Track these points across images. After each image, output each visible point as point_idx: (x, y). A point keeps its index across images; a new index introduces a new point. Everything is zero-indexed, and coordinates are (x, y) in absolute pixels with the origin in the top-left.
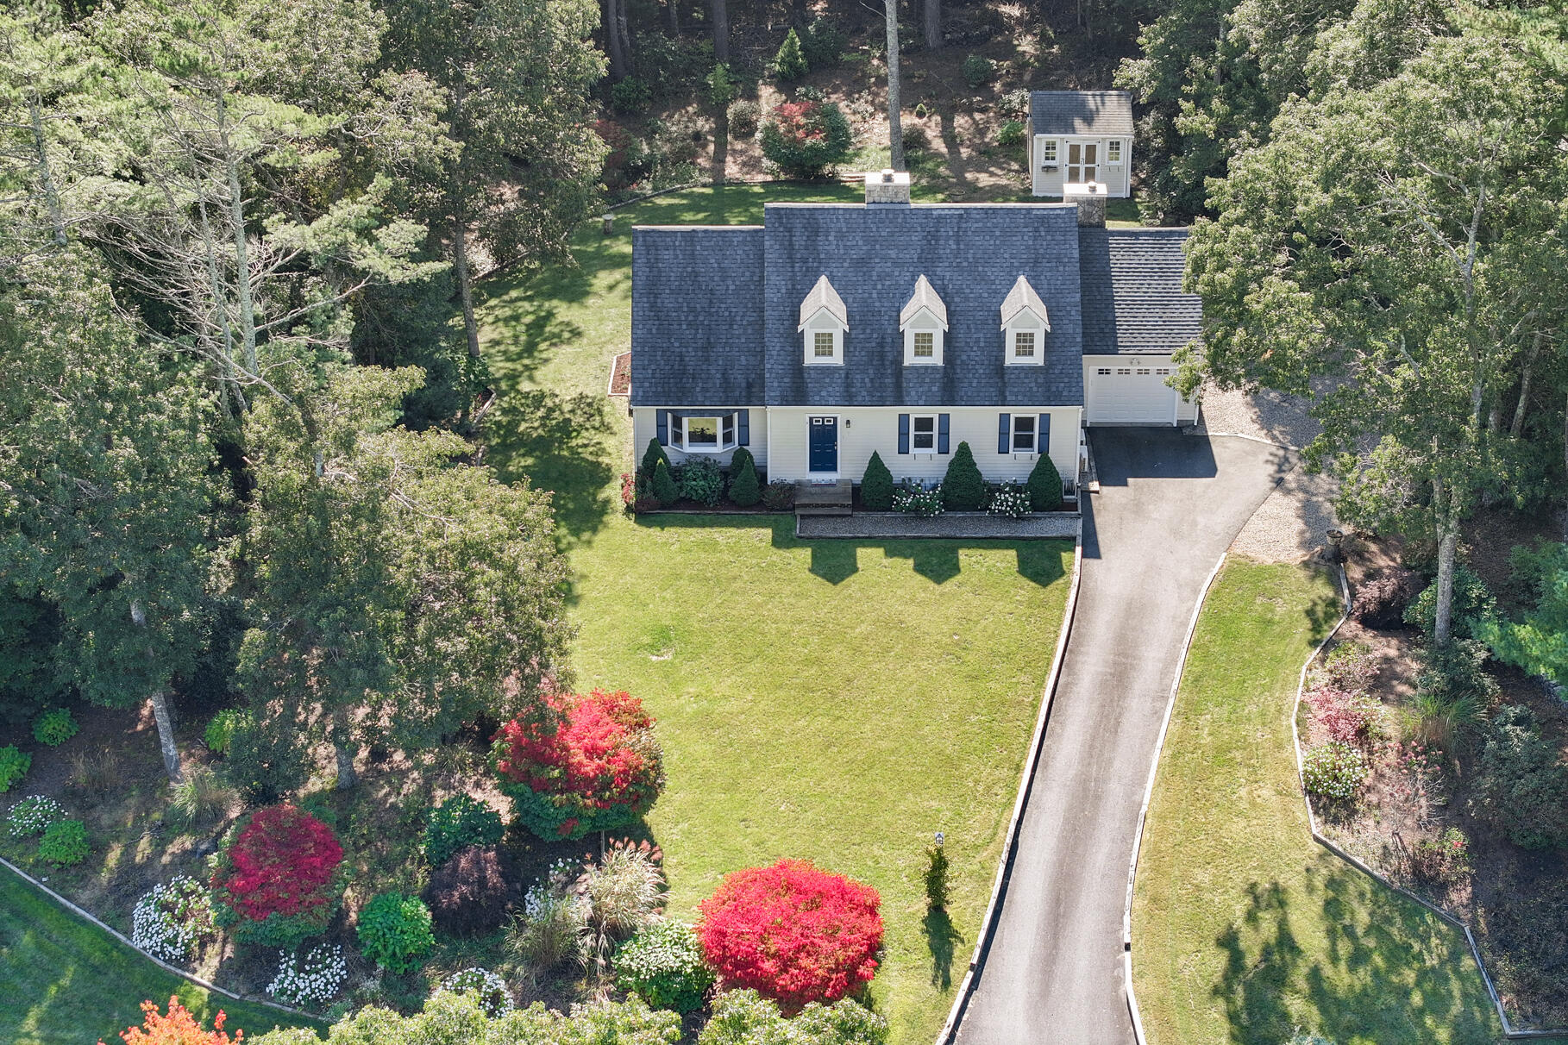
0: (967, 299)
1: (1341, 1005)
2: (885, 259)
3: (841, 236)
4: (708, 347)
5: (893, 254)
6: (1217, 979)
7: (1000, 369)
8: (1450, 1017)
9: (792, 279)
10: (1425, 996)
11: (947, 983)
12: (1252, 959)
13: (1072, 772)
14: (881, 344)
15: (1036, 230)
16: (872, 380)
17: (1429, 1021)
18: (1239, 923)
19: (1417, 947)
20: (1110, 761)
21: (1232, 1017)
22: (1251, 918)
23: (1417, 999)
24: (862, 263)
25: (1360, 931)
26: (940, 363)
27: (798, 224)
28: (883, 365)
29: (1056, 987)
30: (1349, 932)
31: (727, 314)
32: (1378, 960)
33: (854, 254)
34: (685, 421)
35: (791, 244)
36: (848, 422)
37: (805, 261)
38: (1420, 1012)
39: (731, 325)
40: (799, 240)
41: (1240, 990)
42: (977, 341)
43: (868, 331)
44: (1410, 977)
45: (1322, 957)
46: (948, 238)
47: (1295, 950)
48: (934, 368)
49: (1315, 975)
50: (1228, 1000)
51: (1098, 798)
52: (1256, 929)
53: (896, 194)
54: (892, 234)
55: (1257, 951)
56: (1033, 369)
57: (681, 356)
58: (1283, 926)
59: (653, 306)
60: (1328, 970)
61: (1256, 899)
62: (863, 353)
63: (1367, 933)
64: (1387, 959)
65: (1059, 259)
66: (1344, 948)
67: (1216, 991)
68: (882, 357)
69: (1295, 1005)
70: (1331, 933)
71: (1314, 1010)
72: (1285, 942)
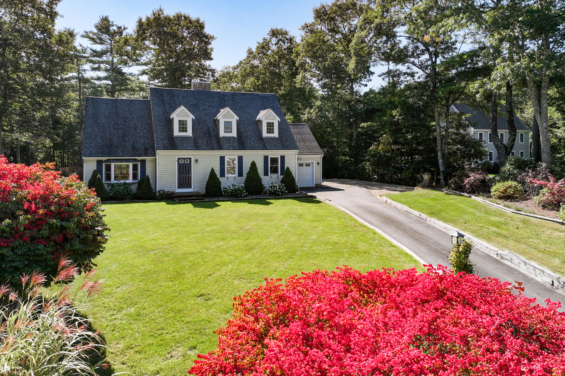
2: (204, 105)
4: (124, 136)
7: (261, 138)
16: (207, 142)
26: (236, 136)
28: (210, 136)
31: (133, 125)
34: (113, 165)
36: (196, 160)
39: (135, 129)
43: (202, 126)
48: (233, 138)
53: (205, 87)
56: (274, 139)
57: (110, 139)
62: (200, 133)
68: (209, 134)
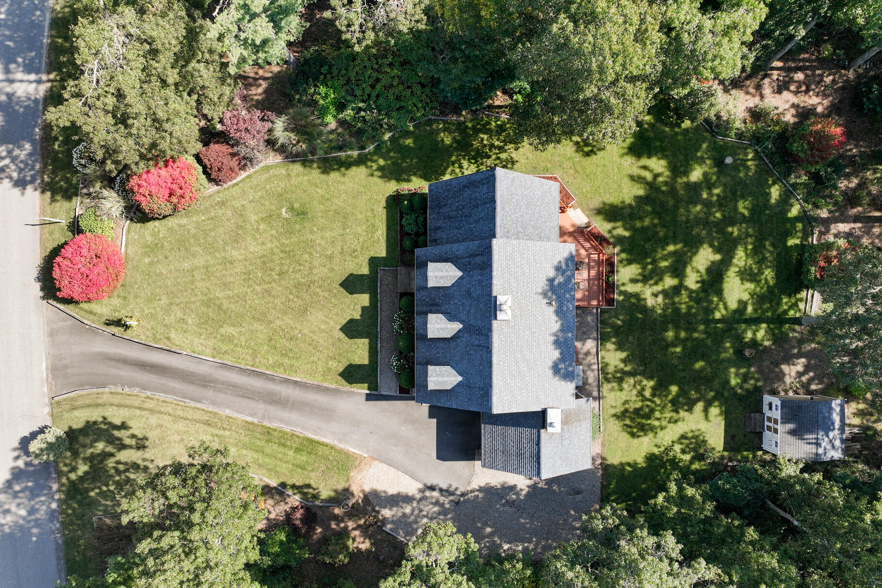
0: (454, 349)
1: (101, 462)
2: (471, 306)
3: (480, 282)
4: (449, 218)
5: (473, 311)
6: (109, 420)
7: (428, 363)
8: (99, 498)
9: (462, 258)
10: (105, 492)
11: (108, 324)
12: (116, 433)
13: (219, 377)
14: (437, 305)
15: (482, 389)
17: (97, 491)
18: (131, 431)
19: (123, 493)
20: (226, 393)
21: (95, 423)
22: (133, 436)
23: (104, 488)
24: (469, 294)
25: (127, 474)
26: (429, 336)
27: (485, 258)
29: (113, 363)
30: (127, 470)
31: (461, 226)
32: (117, 478)
33: (473, 289)
35: (476, 255)
37: (470, 263)
38: (100, 488)
39: (457, 228)
40: (478, 260)
41: (106, 427)
42: (438, 353)
43: (442, 298)
44: (112, 488)
45: (117, 459)
46: (479, 341)
47: (119, 450)
49: (112, 455)
50: (102, 422)
51: (205, 386)
52: (128, 437)
54: (481, 310)
55: (119, 435)
57: (446, 205)
58: (130, 447)
59: (464, 186)
60: (113, 460)
61: (141, 439)
62: (433, 295)
63: (126, 477)
64: (118, 481)
65: (470, 399)
66: (121, 467)
67: (105, 418)
68: (432, 305)
69: (100, 446)
70: (126, 464)
71: (99, 452)
72: (123, 447)
